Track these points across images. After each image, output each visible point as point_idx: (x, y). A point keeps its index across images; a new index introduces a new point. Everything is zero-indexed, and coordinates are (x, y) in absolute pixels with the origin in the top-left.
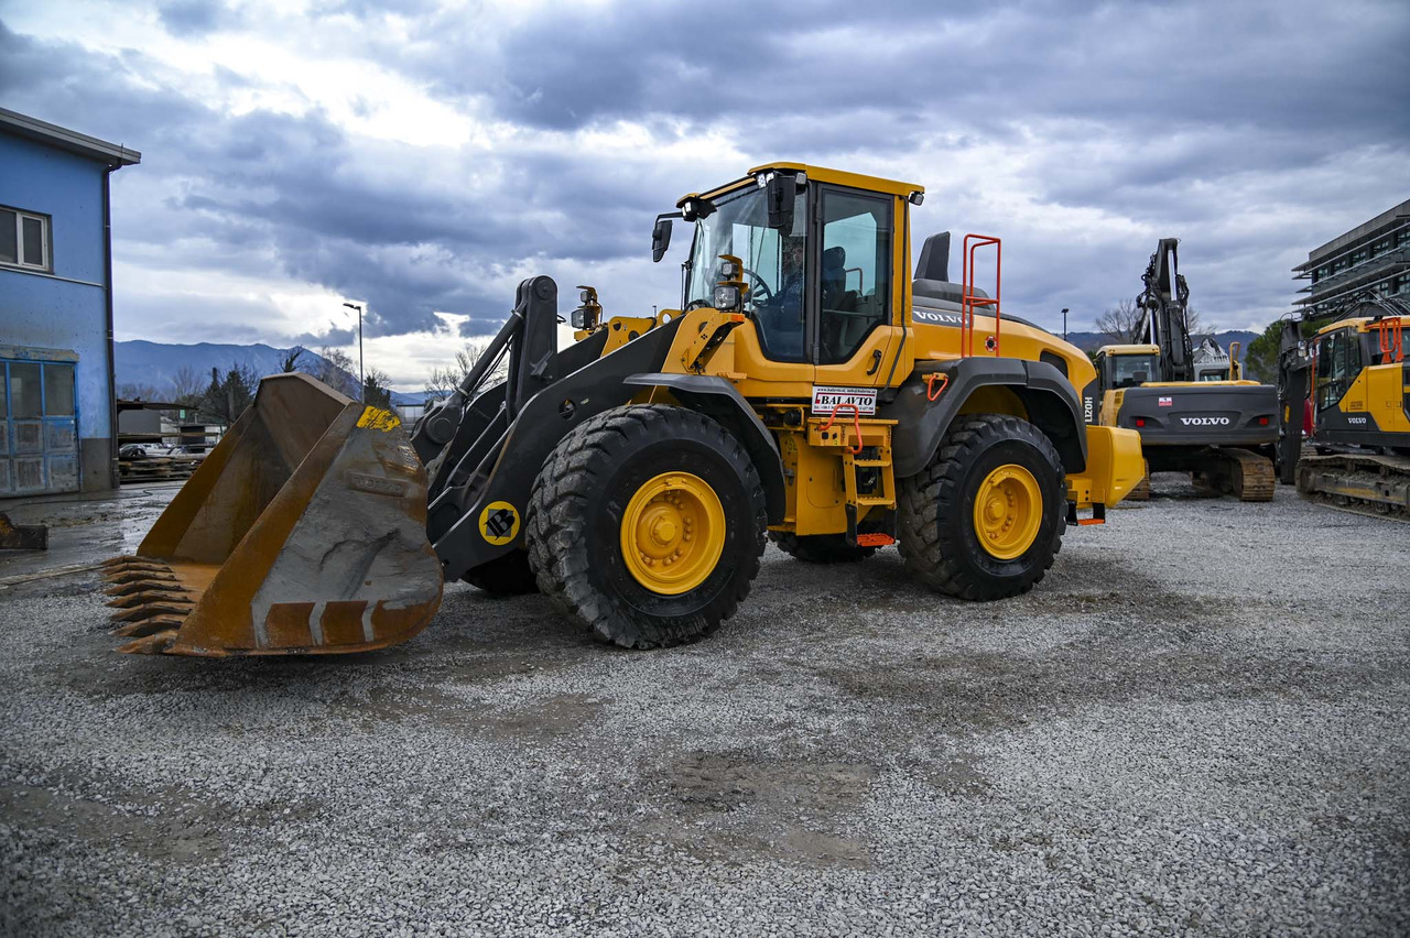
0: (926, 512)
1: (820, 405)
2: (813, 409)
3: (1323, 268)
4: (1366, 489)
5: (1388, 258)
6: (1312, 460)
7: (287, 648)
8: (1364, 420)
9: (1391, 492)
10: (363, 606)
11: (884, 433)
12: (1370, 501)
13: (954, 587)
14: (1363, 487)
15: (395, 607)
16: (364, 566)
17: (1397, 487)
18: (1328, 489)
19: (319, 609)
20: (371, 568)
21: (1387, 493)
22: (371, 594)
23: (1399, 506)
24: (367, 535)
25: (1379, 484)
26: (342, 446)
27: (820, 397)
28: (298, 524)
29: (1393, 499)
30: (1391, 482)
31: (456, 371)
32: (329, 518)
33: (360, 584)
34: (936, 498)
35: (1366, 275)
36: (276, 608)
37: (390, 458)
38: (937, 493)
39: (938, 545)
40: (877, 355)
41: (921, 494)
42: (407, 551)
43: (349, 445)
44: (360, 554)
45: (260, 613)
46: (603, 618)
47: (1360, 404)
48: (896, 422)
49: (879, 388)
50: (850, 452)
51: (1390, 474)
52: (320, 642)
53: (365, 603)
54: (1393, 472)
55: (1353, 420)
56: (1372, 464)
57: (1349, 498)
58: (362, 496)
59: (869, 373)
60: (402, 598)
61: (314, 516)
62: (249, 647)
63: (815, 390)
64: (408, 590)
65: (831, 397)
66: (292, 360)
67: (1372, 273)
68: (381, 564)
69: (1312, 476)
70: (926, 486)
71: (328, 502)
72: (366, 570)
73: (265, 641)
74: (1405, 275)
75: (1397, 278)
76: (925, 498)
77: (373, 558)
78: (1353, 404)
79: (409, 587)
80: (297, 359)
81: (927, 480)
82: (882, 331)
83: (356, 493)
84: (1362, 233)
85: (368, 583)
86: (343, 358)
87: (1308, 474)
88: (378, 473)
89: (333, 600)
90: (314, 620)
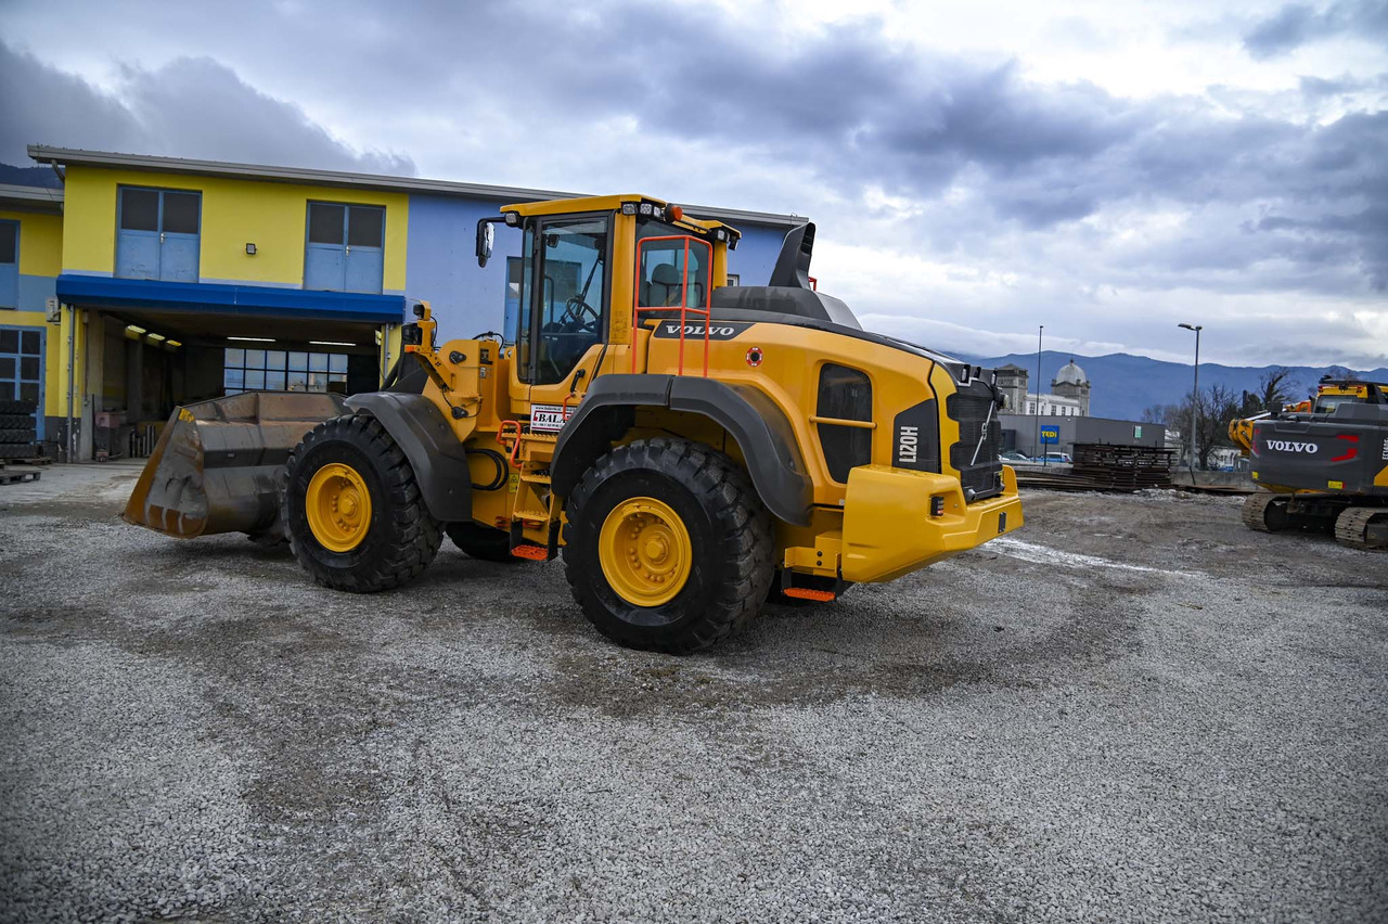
1: (538, 422)
2: (532, 426)
7: (156, 528)
15: (189, 518)
16: (180, 492)
19: (165, 511)
20: (181, 494)
22: (182, 509)
24: (180, 476)
26: (173, 429)
27: (538, 415)
32: (169, 466)
33: (178, 502)
36: (152, 506)
37: (190, 438)
40: (581, 374)
42: (194, 489)
43: (176, 429)
44: (178, 486)
45: (146, 507)
52: (165, 528)
53: (180, 513)
58: (179, 456)
59: (573, 393)
60: (192, 513)
61: (165, 463)
62: (144, 523)
63: (534, 408)
65: (547, 415)
66: (1274, 383)
68: (185, 493)
71: (170, 457)
72: (180, 496)
73: (148, 522)
77: (183, 490)
79: (193, 509)
80: (1280, 382)
82: (593, 350)
83: (177, 454)
85: (181, 503)
88: (186, 445)
89: (170, 508)
90: (164, 517)
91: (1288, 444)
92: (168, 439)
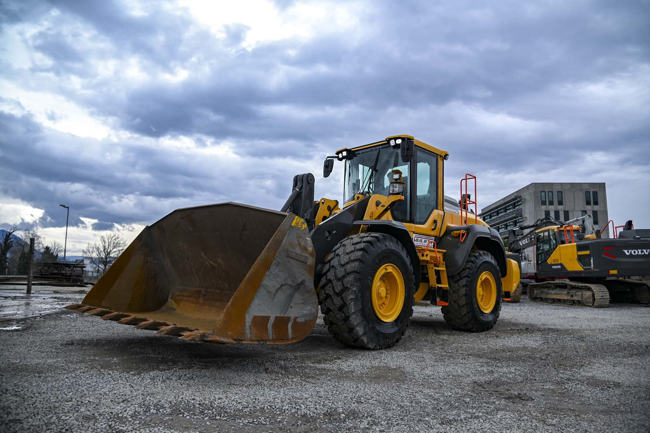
0: (460, 292)
1: (416, 242)
3: (487, 216)
4: (563, 295)
5: (512, 212)
6: (534, 285)
7: (258, 341)
8: (560, 267)
9: (574, 295)
10: (288, 319)
11: (440, 256)
12: (564, 300)
13: (470, 326)
14: (560, 294)
15: (301, 321)
16: (291, 297)
17: (577, 293)
18: (543, 296)
19: (272, 320)
20: (293, 299)
21: (572, 296)
22: (293, 313)
23: (578, 301)
24: (293, 281)
25: (568, 292)
26: (285, 235)
27: (416, 239)
28: (267, 273)
29: (575, 298)
30: (573, 291)
31: (99, 245)
32: (279, 271)
33: (288, 307)
34: (464, 286)
35: (505, 219)
36: (255, 317)
37: (303, 243)
38: (464, 283)
39: (465, 307)
40: (435, 222)
41: (456, 284)
42: (307, 292)
43: (288, 234)
44: (289, 291)
45: (248, 319)
46: (365, 334)
47: (558, 260)
48: (445, 251)
49: (435, 237)
50: (432, 263)
51: (571, 289)
52: (271, 338)
53: (290, 318)
54: (573, 287)
55: (555, 267)
56: (564, 284)
57: (554, 299)
58: (292, 261)
59: (433, 230)
60: (305, 316)
61: (274, 269)
62: (243, 339)
63: (414, 235)
64: (306, 312)
65: (419, 239)
67: (507, 218)
68: (297, 297)
69: (535, 291)
70: (459, 280)
71: (279, 263)
72: (290, 301)
73: (249, 336)
74: (519, 220)
75: (516, 220)
76: (459, 286)
77: (294, 294)
78: (554, 260)
79: (306, 310)
81: (459, 278)
82: (436, 212)
83: (290, 259)
84: (502, 202)
85: (291, 307)
86: (36, 235)
87: (533, 290)
88: (298, 250)
89: (278, 315)
90: (270, 326)
91: (640, 251)
92: (278, 243)
